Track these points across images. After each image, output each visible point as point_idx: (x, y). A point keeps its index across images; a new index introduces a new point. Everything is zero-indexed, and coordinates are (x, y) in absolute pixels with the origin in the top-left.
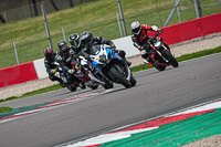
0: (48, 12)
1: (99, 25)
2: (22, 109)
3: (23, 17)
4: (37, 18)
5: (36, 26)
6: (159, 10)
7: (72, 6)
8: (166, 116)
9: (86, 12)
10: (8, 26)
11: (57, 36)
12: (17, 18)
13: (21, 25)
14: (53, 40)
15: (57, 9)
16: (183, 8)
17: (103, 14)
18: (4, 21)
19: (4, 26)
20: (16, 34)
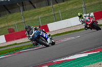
0: (53, 4)
1: (75, 9)
3: (43, 6)
4: (49, 7)
5: (49, 10)
6: (100, 3)
7: (64, 1)
9: (70, 4)
10: (37, 9)
11: (57, 14)
12: (40, 6)
13: (43, 9)
14: (56, 15)
15: (57, 3)
17: (76, 5)
18: (35, 8)
19: (35, 10)
20: (40, 13)
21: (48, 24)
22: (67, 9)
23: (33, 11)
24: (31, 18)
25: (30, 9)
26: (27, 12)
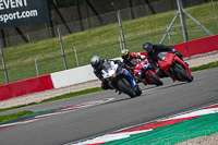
0: (63, 34)
1: (104, 45)
2: (41, 113)
3: (43, 38)
4: (55, 39)
5: (53, 46)
6: (153, 35)
7: (83, 30)
8: (159, 120)
10: (31, 45)
11: (70, 54)
12: (38, 39)
13: (41, 44)
15: (70, 32)
16: (173, 33)
17: (108, 37)
18: (27, 41)
19: (26, 45)
20: (37, 52)
21: (52, 75)
22: (89, 45)
23: (23, 47)
24: (19, 61)
25: (17, 43)
26: (11, 48)
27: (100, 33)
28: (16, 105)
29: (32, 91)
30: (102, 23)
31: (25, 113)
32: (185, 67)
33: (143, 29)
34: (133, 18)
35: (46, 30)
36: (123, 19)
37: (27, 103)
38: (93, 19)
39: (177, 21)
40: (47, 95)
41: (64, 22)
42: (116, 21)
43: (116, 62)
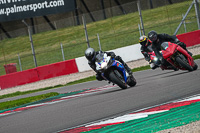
0: (87, 22)
1: (125, 33)
2: (67, 94)
3: (69, 26)
4: (80, 27)
5: (78, 33)
7: (105, 18)
9: (116, 23)
10: (57, 32)
11: (93, 40)
12: (64, 26)
13: (67, 31)
15: (94, 21)
16: (188, 22)
17: (128, 25)
18: (54, 29)
19: (54, 32)
20: (63, 38)
21: (77, 59)
22: (111, 32)
23: (50, 34)
24: (46, 47)
25: (45, 30)
27: (121, 22)
28: (44, 87)
29: (59, 74)
30: (123, 12)
31: (52, 94)
32: (188, 56)
33: (161, 18)
34: (152, 8)
35: (71, 18)
36: (143, 8)
37: (53, 85)
38: (115, 8)
39: (192, 11)
40: (72, 77)
41: (89, 11)
42: (136, 10)
43: (109, 54)
